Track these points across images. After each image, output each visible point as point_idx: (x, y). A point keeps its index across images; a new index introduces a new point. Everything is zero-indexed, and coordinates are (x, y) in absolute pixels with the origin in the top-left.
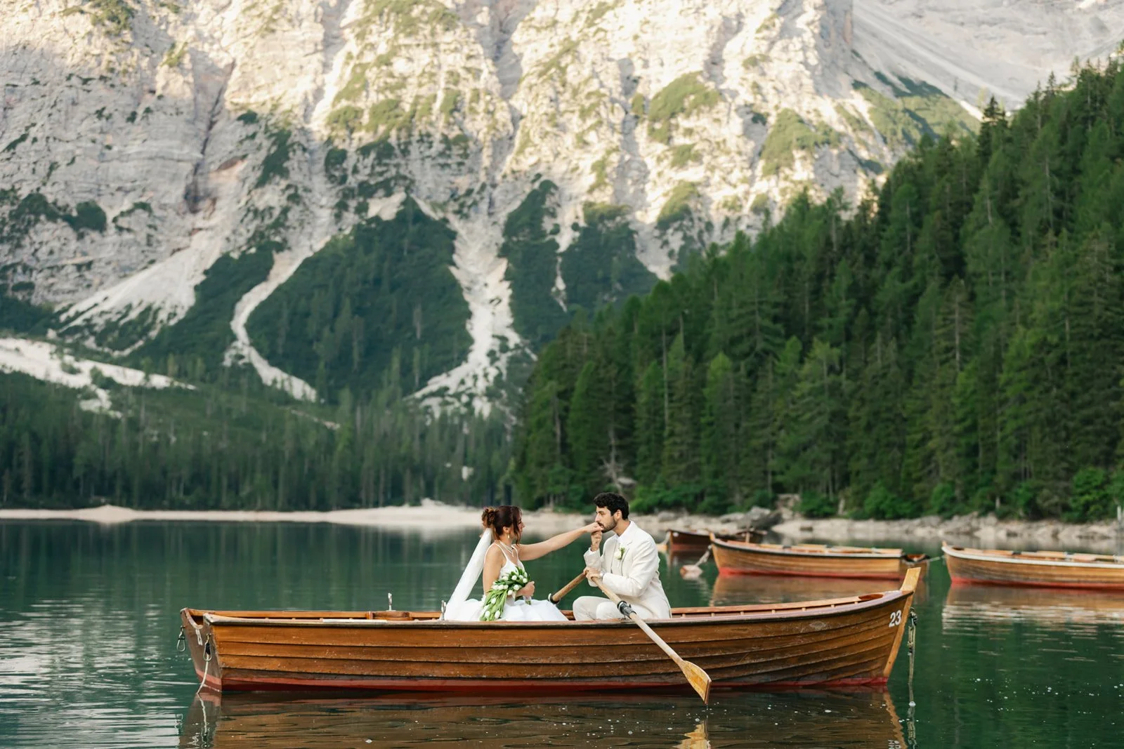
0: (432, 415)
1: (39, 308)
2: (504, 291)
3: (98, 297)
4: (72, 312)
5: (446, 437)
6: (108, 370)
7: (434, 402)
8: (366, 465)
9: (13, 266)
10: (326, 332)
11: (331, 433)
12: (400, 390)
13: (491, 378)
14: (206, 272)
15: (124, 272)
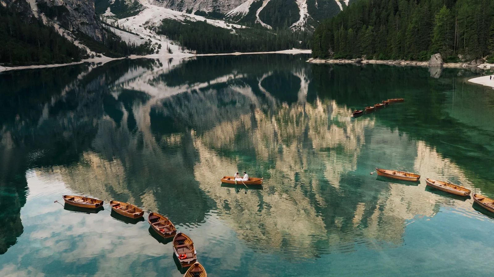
0: (294, 31)
1: (221, 14)
2: (306, 6)
3: (232, 11)
4: (227, 14)
5: (296, 36)
6: (235, 25)
7: (293, 28)
8: (282, 42)
9: (216, 6)
10: (273, 16)
11: (275, 35)
12: (287, 26)
13: (304, 23)
14: (251, 5)
15: (236, 6)
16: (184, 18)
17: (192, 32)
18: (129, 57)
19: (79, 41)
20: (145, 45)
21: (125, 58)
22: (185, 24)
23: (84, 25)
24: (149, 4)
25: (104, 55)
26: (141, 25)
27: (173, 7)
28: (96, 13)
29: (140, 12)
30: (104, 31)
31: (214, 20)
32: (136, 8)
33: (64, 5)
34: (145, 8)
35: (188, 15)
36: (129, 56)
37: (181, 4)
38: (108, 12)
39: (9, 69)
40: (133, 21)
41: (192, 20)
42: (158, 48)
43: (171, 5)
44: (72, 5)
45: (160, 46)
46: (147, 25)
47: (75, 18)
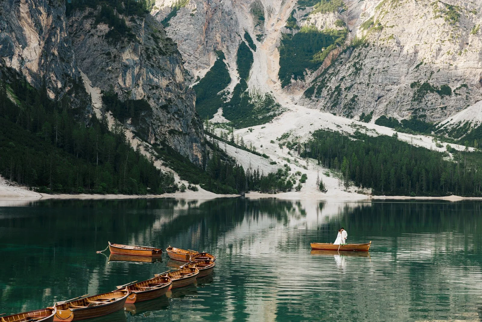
1: (428, 124)
3: (449, 119)
4: (440, 125)
6: (453, 146)
9: (419, 109)
15: (458, 110)
16: (355, 130)
17: (367, 153)
18: (247, 195)
19: (162, 161)
20: (277, 174)
21: (239, 195)
22: (355, 140)
23: (174, 134)
24: (291, 103)
25: (202, 187)
26: (274, 140)
27: (336, 110)
28: (197, 116)
29: (276, 118)
30: (208, 148)
31: (414, 134)
32: (268, 110)
33: (146, 99)
34: (285, 110)
35: (364, 124)
36: (247, 192)
37: (351, 104)
38: (219, 117)
39: (46, 196)
40: (260, 133)
41: (369, 134)
42: (300, 180)
43: (332, 107)
44: (158, 99)
45: (304, 179)
46: (285, 141)
47: (161, 122)
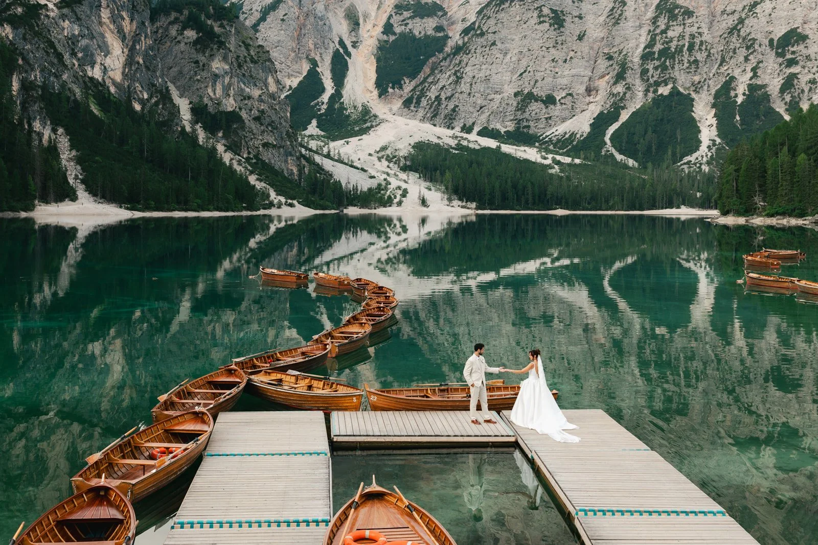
0: (685, 172)
1: (532, 135)
2: (714, 122)
3: (554, 130)
4: (544, 136)
5: (690, 181)
6: (558, 158)
7: (685, 167)
8: (658, 192)
9: (522, 119)
10: (642, 140)
11: (644, 180)
12: (671, 162)
13: (709, 157)
14: (594, 119)
15: (564, 120)
16: (456, 142)
17: (470, 166)
18: (345, 211)
19: (256, 176)
20: (376, 189)
21: (338, 211)
22: (456, 152)
23: (268, 147)
24: (389, 113)
25: (299, 203)
26: (372, 152)
27: (437, 120)
28: (291, 127)
29: (373, 129)
30: (303, 162)
31: (517, 146)
32: (365, 121)
33: (237, 110)
34: (382, 121)
35: (465, 135)
36: (345, 208)
37: (451, 115)
38: (313, 128)
39: (138, 214)
40: (357, 145)
41: (472, 146)
42: (401, 195)
43: (432, 117)
44: (251, 110)
45: (405, 193)
46: (383, 153)
47: (253, 134)
